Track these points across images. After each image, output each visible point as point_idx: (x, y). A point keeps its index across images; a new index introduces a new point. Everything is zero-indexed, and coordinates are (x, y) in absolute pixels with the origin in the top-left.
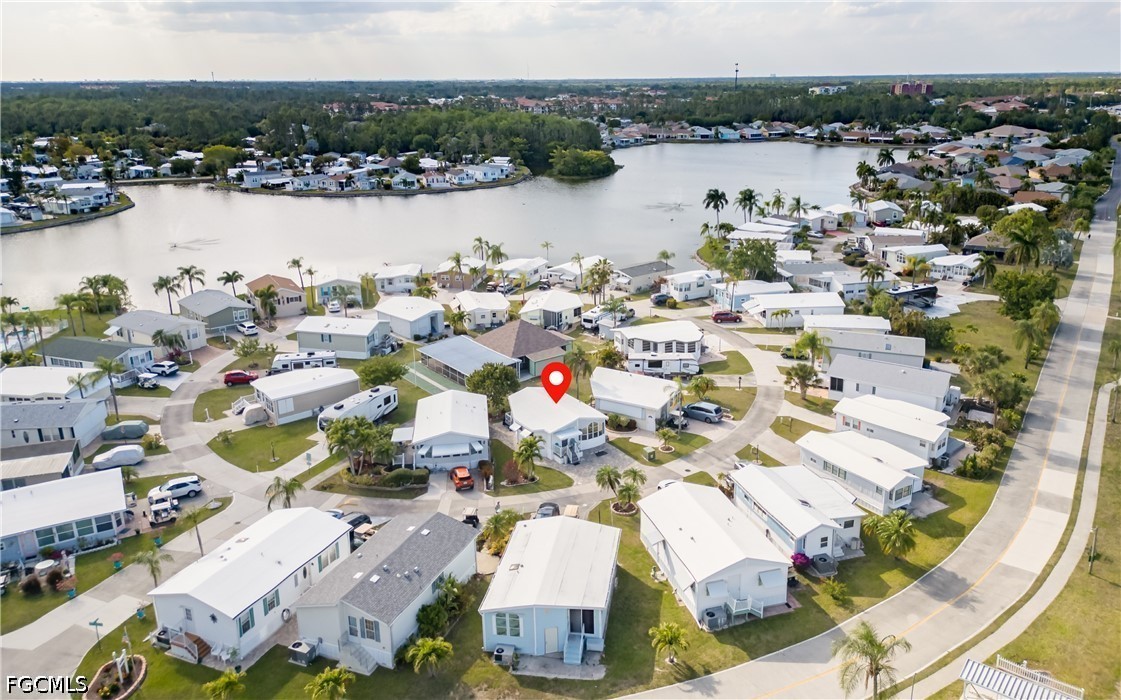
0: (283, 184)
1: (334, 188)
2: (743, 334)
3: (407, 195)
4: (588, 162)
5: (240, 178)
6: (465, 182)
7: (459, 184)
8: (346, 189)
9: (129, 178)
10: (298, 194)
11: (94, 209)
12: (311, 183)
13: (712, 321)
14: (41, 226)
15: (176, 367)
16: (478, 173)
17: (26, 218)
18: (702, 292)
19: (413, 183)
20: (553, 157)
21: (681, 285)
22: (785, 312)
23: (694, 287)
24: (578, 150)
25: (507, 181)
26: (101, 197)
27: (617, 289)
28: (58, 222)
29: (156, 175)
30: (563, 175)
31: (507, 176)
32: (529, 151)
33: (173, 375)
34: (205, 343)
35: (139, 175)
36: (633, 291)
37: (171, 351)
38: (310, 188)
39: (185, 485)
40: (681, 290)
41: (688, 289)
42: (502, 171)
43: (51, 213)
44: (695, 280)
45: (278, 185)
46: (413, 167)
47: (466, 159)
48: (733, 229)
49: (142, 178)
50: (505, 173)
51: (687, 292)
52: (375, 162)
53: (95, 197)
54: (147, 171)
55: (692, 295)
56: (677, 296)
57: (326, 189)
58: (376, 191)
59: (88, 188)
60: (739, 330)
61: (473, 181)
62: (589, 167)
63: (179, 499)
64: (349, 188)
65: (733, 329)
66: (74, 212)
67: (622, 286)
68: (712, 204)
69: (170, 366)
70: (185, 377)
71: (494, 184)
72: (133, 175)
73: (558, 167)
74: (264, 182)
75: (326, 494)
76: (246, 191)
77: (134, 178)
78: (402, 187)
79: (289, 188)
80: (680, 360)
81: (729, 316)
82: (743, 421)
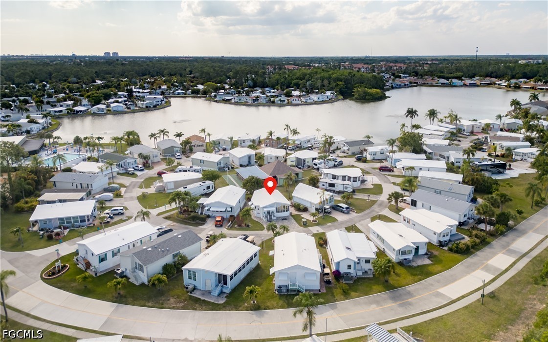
0: (231, 99)
1: (250, 102)
2: (389, 177)
3: (280, 106)
4: (371, 95)
5: (215, 96)
6: (309, 101)
7: (306, 102)
8: (255, 102)
10: (236, 104)
11: (155, 106)
12: (242, 99)
13: (378, 170)
14: (134, 112)
15: (143, 168)
16: (315, 98)
17: (129, 108)
18: (382, 157)
19: (284, 101)
20: (354, 92)
21: (371, 152)
22: (412, 168)
23: (378, 154)
24: (366, 89)
25: (330, 101)
26: (158, 102)
27: (343, 152)
28: (139, 111)
29: (185, 94)
30: (357, 99)
31: (330, 99)
32: (345, 89)
33: (142, 170)
34: (160, 160)
35: (179, 94)
36: (350, 154)
37: (145, 161)
38: (241, 101)
39: (117, 210)
40: (371, 155)
42: (328, 97)
43: (139, 107)
44: (379, 150)
45: (229, 100)
46: (289, 95)
47: (315, 92)
48: (420, 128)
50: (329, 98)
51: (374, 156)
52: (274, 92)
53: (156, 102)
54: (182, 93)
55: (376, 157)
56: (369, 157)
57: (247, 102)
58: (268, 104)
59: (155, 98)
60: (389, 175)
61: (312, 101)
62: (371, 97)
63: (114, 215)
64: (257, 102)
65: (386, 175)
66: (147, 107)
67: (346, 151)
68: (410, 115)
69: (141, 167)
70: (146, 171)
71: (323, 102)
72: (177, 94)
73: (356, 96)
74: (224, 98)
75: (166, 220)
76: (216, 101)
78: (279, 102)
79: (233, 101)
80: (343, 184)
81: (387, 169)
82: (360, 214)
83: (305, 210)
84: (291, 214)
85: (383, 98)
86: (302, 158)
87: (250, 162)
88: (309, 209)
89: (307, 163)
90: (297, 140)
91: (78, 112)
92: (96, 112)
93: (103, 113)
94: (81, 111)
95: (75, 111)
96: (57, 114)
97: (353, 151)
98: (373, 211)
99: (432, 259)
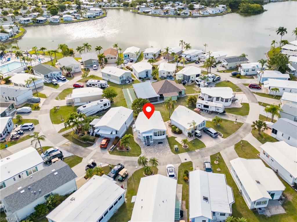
0: (149, 12)
1: (163, 14)
2: (256, 96)
3: (184, 17)
4: (252, 9)
5: (138, 9)
6: (205, 14)
7: (203, 14)
8: (166, 14)
9: (112, 7)
10: (153, 15)
11: (94, 17)
13: (248, 87)
14: (80, 21)
15: (65, 78)
16: (211, 11)
17: (76, 18)
18: (253, 73)
19: (187, 14)
20: (240, 6)
21: (245, 69)
22: (276, 89)
23: (250, 71)
24: (249, 4)
25: (222, 14)
26: (97, 14)
27: (222, 66)
29: (119, 6)
30: (242, 13)
31: (221, 12)
32: (234, 3)
33: (64, 80)
34: (81, 70)
35: (114, 6)
36: (228, 68)
37: (68, 72)
38: (156, 13)
39: (27, 126)
40: (244, 71)
41: (248, 71)
42: (220, 10)
44: (251, 68)
45: (147, 12)
46: (192, 8)
47: (211, 5)
48: (287, 43)
49: (115, 7)
50: (221, 11)
51: (247, 72)
52: (181, 5)
53: (96, 14)
54: (117, 5)
55: (248, 73)
56: (243, 73)
57: (160, 14)
58: (175, 16)
59: (95, 10)
60: (257, 93)
61: (208, 14)
62: (252, 11)
63: (24, 130)
64: (167, 14)
65: (254, 93)
66: (89, 17)
67: (225, 66)
68: (280, 33)
69: (63, 78)
71: (216, 15)
72: (113, 6)
73: (241, 10)
74: (144, 11)
75: (64, 138)
76: (139, 13)
77: (113, 7)
78: (183, 15)
79: (150, 13)
80: (216, 107)
81: (256, 86)
82: (226, 139)
83: (180, 132)
84: (167, 136)
85: (260, 11)
86: (188, 75)
87: (147, 75)
88: (183, 132)
89: (191, 79)
90: (188, 55)
91: (40, 21)
92: (53, 21)
93: (57, 22)
94: (42, 21)
95: (37, 20)
96: (26, 23)
97: (231, 66)
98: (238, 135)
99: (286, 207)
